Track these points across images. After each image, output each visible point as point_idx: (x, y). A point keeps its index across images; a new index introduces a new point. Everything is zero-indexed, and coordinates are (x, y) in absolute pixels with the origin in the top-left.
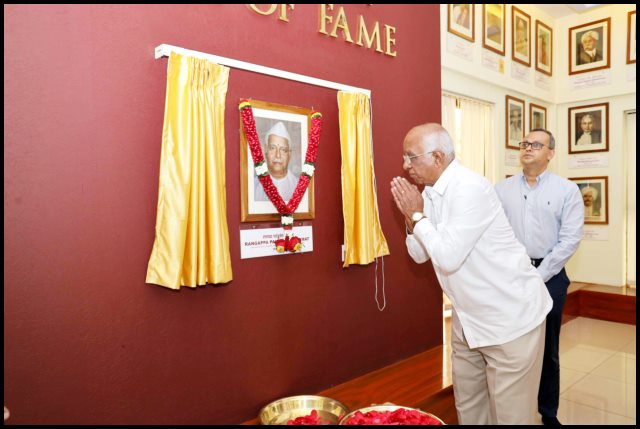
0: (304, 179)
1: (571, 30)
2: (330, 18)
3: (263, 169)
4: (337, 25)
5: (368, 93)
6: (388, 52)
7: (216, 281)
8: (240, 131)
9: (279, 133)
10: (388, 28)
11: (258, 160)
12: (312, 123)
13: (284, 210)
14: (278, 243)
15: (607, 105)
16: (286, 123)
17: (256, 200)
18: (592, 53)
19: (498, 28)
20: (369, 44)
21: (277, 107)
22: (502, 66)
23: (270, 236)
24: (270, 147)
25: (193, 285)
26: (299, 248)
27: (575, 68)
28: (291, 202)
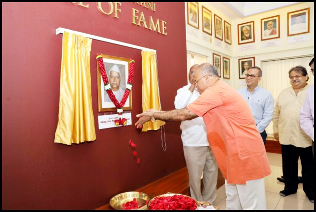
0: (127, 91)
1: (238, 25)
2: (138, 17)
3: (108, 87)
4: (140, 20)
5: (155, 51)
6: (163, 33)
7: (89, 140)
8: (97, 69)
9: (115, 70)
10: (163, 22)
11: (106, 83)
12: (130, 65)
13: (119, 106)
14: (116, 121)
15: (254, 58)
16: (118, 65)
17: (105, 101)
18: (247, 35)
19: (209, 24)
20: (155, 29)
21: (114, 58)
22: (211, 40)
23: (112, 118)
24: (111, 77)
25: (78, 143)
26: (126, 123)
27: (241, 42)
28: (122, 102)
